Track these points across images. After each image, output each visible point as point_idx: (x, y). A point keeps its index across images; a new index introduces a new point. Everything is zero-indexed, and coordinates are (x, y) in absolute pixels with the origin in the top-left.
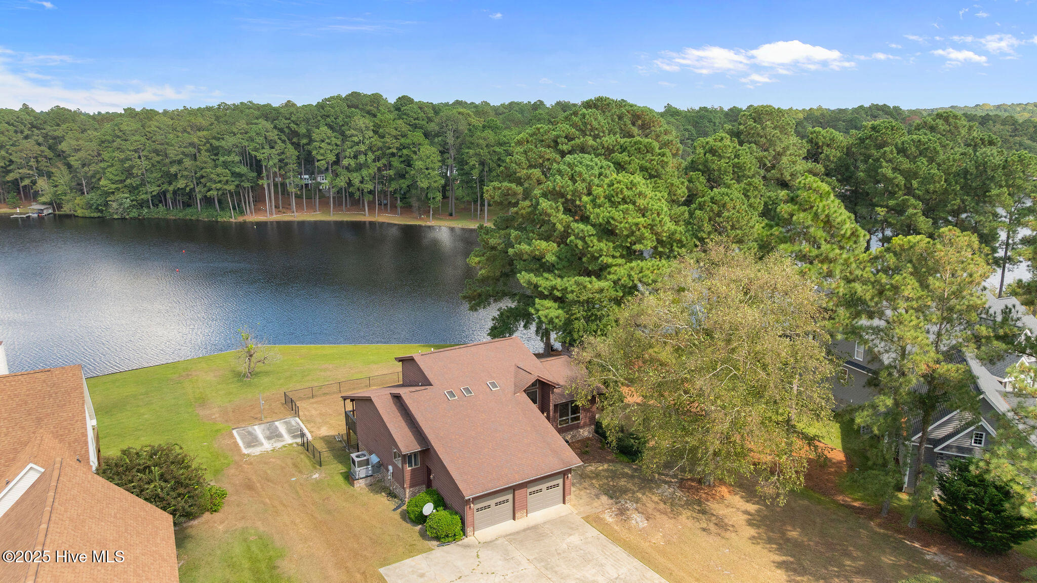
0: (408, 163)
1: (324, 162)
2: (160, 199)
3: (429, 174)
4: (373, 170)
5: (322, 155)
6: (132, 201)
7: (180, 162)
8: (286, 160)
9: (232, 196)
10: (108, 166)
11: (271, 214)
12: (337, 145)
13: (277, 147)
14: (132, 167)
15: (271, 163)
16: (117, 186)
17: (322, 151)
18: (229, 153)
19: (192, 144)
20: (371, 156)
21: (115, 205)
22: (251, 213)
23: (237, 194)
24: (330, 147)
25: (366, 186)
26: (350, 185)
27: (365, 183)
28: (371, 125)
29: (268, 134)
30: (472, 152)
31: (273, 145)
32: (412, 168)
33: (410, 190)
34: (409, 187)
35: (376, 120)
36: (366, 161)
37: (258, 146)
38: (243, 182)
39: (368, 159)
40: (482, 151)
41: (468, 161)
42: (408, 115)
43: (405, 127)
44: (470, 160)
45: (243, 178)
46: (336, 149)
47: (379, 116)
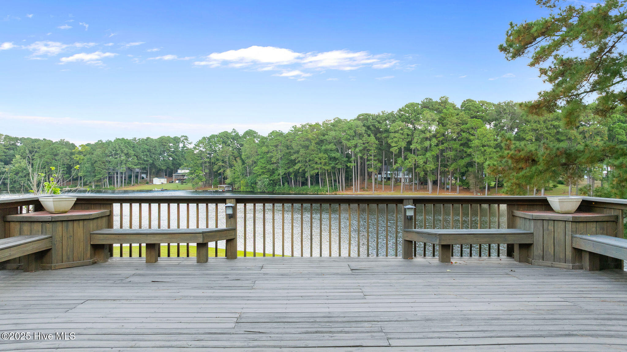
0: (466, 144)
1: (396, 148)
2: (286, 178)
3: (485, 150)
4: (436, 151)
6: (270, 181)
7: (298, 152)
8: (368, 148)
9: (329, 174)
10: (261, 158)
12: (408, 135)
13: (364, 139)
14: (271, 157)
15: (357, 150)
16: (263, 170)
17: (395, 140)
18: (330, 143)
19: (308, 140)
20: (434, 141)
21: (259, 183)
22: (342, 190)
23: (334, 172)
24: (403, 137)
25: (429, 166)
26: (416, 166)
27: (428, 163)
28: (437, 118)
29: (357, 129)
30: (528, 127)
31: (361, 138)
32: (470, 147)
33: (468, 171)
34: (467, 167)
35: (442, 115)
36: (431, 145)
37: (349, 137)
38: (337, 164)
39: (432, 143)
40: (539, 126)
41: (524, 137)
42: (470, 110)
43: (466, 117)
44: (527, 135)
45: (337, 162)
46: (407, 138)
47: (444, 111)
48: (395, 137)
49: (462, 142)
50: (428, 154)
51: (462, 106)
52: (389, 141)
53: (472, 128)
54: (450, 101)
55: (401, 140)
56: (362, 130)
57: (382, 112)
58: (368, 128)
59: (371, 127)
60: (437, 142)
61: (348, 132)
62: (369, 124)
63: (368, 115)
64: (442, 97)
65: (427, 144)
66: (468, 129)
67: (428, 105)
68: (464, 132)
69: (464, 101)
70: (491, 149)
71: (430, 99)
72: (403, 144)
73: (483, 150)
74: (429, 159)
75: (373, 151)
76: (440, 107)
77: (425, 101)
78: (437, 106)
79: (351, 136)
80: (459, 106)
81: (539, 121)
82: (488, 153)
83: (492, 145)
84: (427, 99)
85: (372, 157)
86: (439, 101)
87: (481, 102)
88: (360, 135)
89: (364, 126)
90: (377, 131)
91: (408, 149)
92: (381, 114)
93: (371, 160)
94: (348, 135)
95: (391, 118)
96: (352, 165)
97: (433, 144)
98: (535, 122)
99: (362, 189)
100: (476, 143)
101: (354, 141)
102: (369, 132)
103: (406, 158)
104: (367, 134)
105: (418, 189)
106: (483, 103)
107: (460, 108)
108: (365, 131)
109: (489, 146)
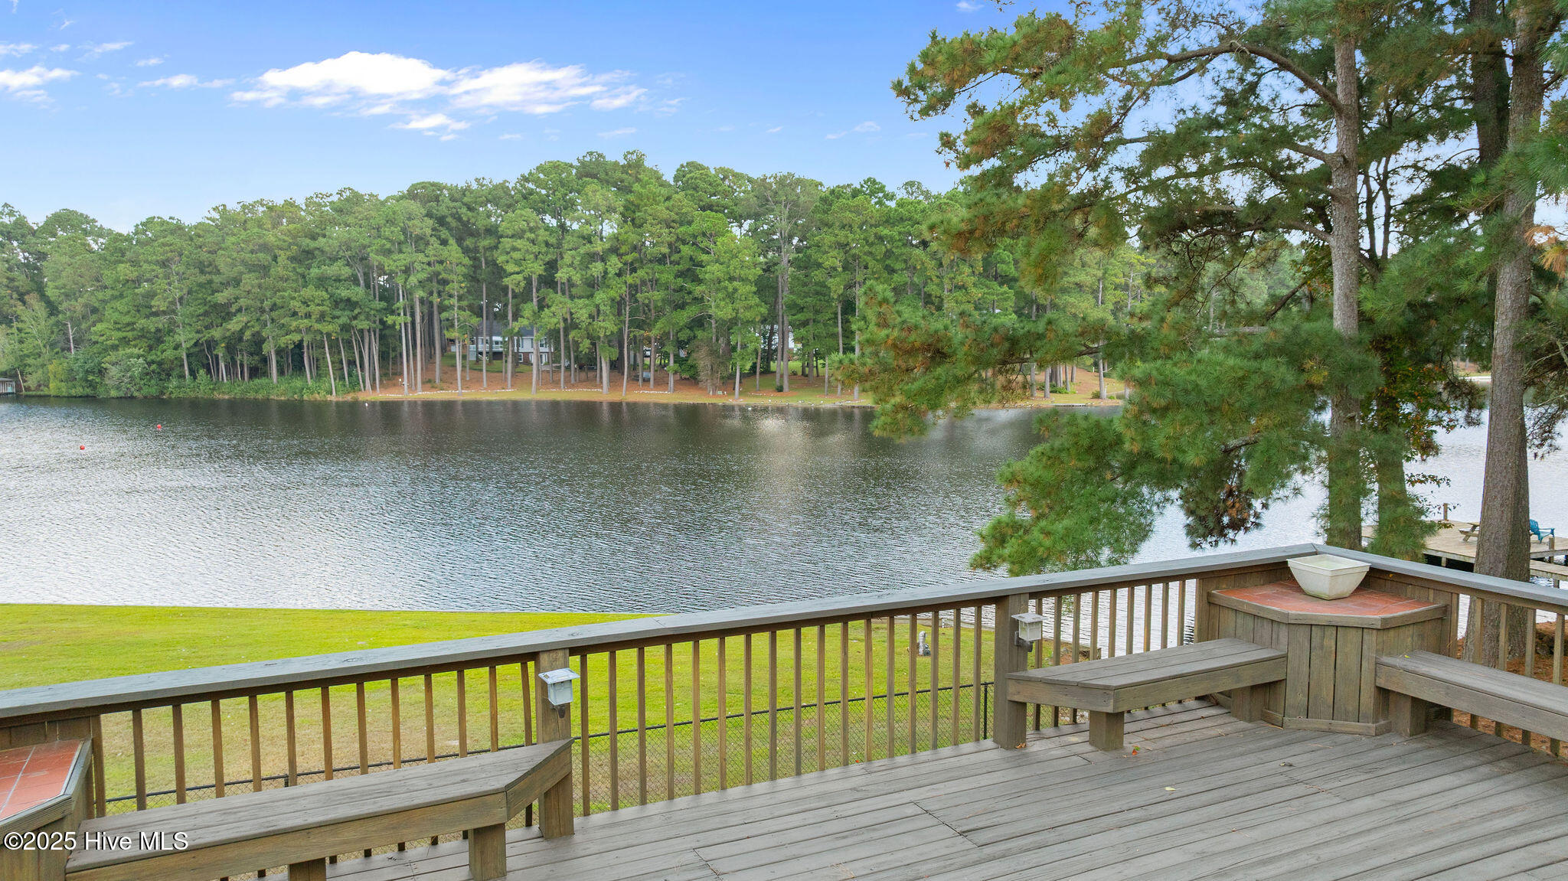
0: (691, 272)
1: (519, 277)
2: (202, 357)
3: (735, 290)
4: (618, 289)
5: (518, 263)
6: (150, 364)
7: (237, 282)
8: (443, 275)
9: (334, 347)
10: (114, 297)
11: (412, 387)
12: (547, 244)
13: (430, 251)
14: (151, 295)
15: (413, 280)
16: (124, 334)
17: (516, 255)
18: (334, 259)
19: (265, 248)
20: (614, 263)
21: (114, 371)
22: (373, 387)
23: (347, 341)
24: (535, 249)
25: (602, 324)
26: (571, 324)
27: (601, 318)
28: (619, 203)
29: (410, 224)
30: (828, 239)
31: (422, 247)
32: (699, 281)
33: (695, 337)
34: (691, 329)
35: (631, 197)
36: (606, 272)
37: (388, 246)
38: (355, 318)
39: (610, 269)
40: (851, 236)
41: (820, 261)
42: (696, 189)
43: (688, 207)
44: (825, 257)
45: (356, 311)
46: (547, 253)
47: (636, 187)
48: (515, 249)
49: (680, 267)
50: (600, 296)
51: (676, 179)
52: (501, 259)
53: (704, 234)
54: (648, 163)
55: (532, 256)
56: (425, 227)
57: (477, 180)
58: (441, 221)
59: (449, 219)
60: (620, 265)
61: (387, 231)
62: (443, 210)
63: (439, 187)
64: (629, 153)
65: (597, 268)
66: (695, 237)
67: (593, 170)
68: (684, 243)
69: (682, 166)
70: (748, 288)
71: (600, 155)
72: (537, 269)
73: (730, 290)
74: (602, 308)
75: (456, 285)
76: (625, 176)
77: (588, 159)
78: (618, 175)
79: (393, 244)
80: (669, 177)
81: (850, 226)
82: (743, 298)
83: (750, 277)
84: (591, 154)
85: (454, 301)
86: (623, 162)
87: (722, 170)
88: (420, 242)
89: (429, 215)
90: (464, 232)
91: (548, 281)
92: (475, 186)
93: (451, 307)
94: (387, 239)
95: (499, 196)
96: (400, 320)
97: (612, 271)
98: (843, 227)
99: (428, 382)
100: (713, 271)
101: (402, 256)
102: (444, 233)
103: (542, 305)
104: (439, 238)
105: (573, 382)
106: (726, 174)
107: (672, 183)
108: (433, 230)
109: (744, 280)
